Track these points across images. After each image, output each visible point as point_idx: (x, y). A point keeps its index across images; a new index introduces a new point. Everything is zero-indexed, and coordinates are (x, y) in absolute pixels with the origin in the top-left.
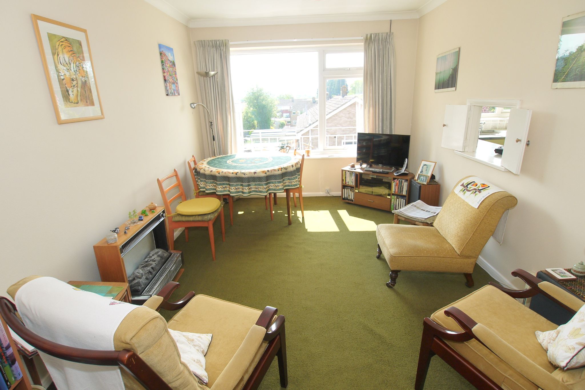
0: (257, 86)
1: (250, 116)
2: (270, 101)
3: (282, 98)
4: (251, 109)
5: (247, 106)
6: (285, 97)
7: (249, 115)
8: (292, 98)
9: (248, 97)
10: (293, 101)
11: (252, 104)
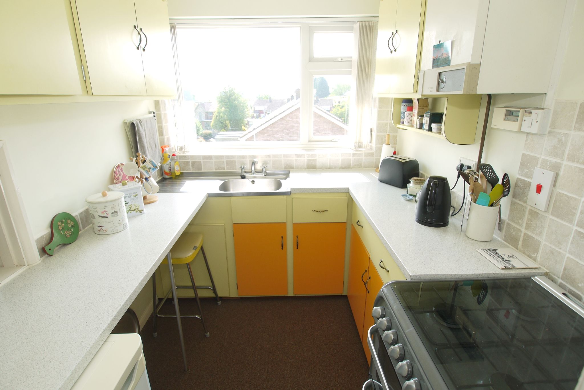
0: (229, 86)
1: (223, 116)
2: (242, 101)
3: (261, 98)
4: (223, 109)
5: (219, 105)
6: (264, 98)
7: (221, 114)
8: (270, 98)
9: (220, 96)
10: (271, 101)
11: (223, 104)
